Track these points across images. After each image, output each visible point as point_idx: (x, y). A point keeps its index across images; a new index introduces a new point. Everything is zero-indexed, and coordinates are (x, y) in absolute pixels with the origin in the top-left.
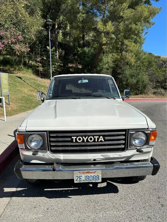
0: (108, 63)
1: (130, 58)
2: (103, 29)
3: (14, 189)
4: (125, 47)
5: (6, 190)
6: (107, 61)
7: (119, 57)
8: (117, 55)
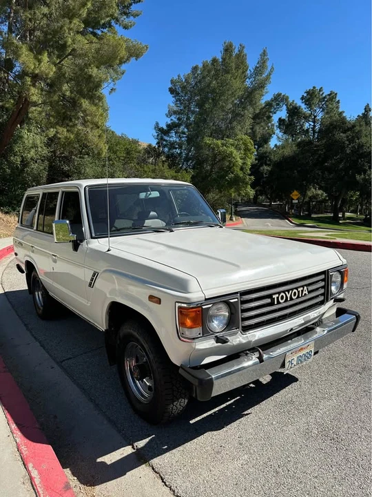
0: (35, 146)
1: (96, 139)
2: (33, 67)
3: (127, 451)
4: (82, 115)
5: (110, 458)
6: (33, 143)
7: (72, 136)
8: (68, 131)
